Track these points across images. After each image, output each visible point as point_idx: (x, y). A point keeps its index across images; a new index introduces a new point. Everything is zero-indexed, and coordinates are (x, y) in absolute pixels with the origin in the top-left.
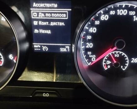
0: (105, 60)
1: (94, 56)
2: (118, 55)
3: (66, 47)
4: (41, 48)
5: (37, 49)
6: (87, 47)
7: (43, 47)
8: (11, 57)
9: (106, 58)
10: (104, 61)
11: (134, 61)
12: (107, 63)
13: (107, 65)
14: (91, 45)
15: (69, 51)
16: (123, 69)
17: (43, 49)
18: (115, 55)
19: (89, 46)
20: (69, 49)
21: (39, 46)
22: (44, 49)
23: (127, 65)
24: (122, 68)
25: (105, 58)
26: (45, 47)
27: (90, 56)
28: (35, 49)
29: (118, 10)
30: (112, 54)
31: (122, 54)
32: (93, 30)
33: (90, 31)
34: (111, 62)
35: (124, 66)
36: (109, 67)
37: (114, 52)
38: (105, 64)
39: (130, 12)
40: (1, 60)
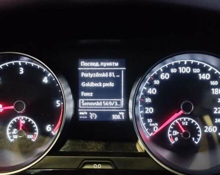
1: (157, 124)
2: (187, 122)
3: (120, 113)
4: (88, 115)
5: (84, 117)
6: (146, 112)
7: (91, 113)
8: (48, 128)
9: (172, 128)
10: (169, 131)
11: (208, 130)
12: (173, 135)
13: (174, 137)
14: (151, 111)
15: (123, 118)
16: (195, 142)
17: (91, 116)
18: (183, 122)
19: (148, 111)
20: (123, 116)
21: (86, 113)
23: (200, 135)
24: (193, 140)
25: (171, 127)
26: (94, 114)
27: (151, 125)
28: (81, 117)
29: (180, 68)
30: (179, 121)
31: (191, 121)
32: (152, 91)
33: (148, 92)
34: (178, 133)
35: (196, 137)
36: (176, 139)
37: (180, 119)
38: (171, 135)
39: (194, 70)
40: (35, 133)
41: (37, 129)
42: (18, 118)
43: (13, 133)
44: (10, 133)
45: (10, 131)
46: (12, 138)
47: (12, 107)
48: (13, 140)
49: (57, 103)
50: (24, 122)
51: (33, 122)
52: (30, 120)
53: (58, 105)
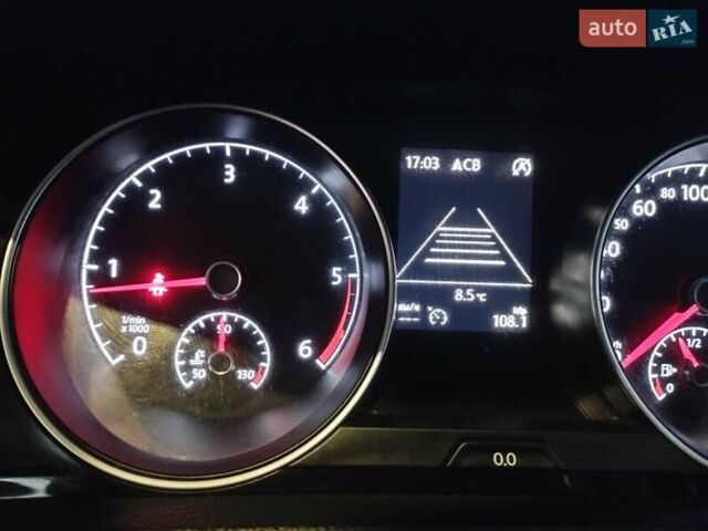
0: (654, 361)
1: (620, 344)
2: (699, 340)
3: (516, 310)
4: (424, 314)
5: (409, 319)
7: (430, 308)
8: (304, 349)
9: (660, 355)
10: (651, 364)
12: (663, 375)
13: (663, 383)
15: (524, 325)
17: (431, 318)
18: (689, 340)
20: (524, 319)
21: (417, 308)
22: (435, 319)
25: (656, 353)
26: (439, 310)
28: (402, 319)
29: (685, 187)
30: (678, 336)
32: (610, 249)
34: (675, 370)
36: (670, 388)
37: (682, 330)
38: (656, 376)
40: (262, 364)
41: (267, 352)
42: (211, 316)
43: (192, 362)
44: (183, 363)
45: (182, 357)
46: (189, 378)
47: (202, 281)
48: (191, 383)
49: (334, 275)
50: (228, 330)
51: (258, 330)
52: (248, 323)
53: (336, 279)
